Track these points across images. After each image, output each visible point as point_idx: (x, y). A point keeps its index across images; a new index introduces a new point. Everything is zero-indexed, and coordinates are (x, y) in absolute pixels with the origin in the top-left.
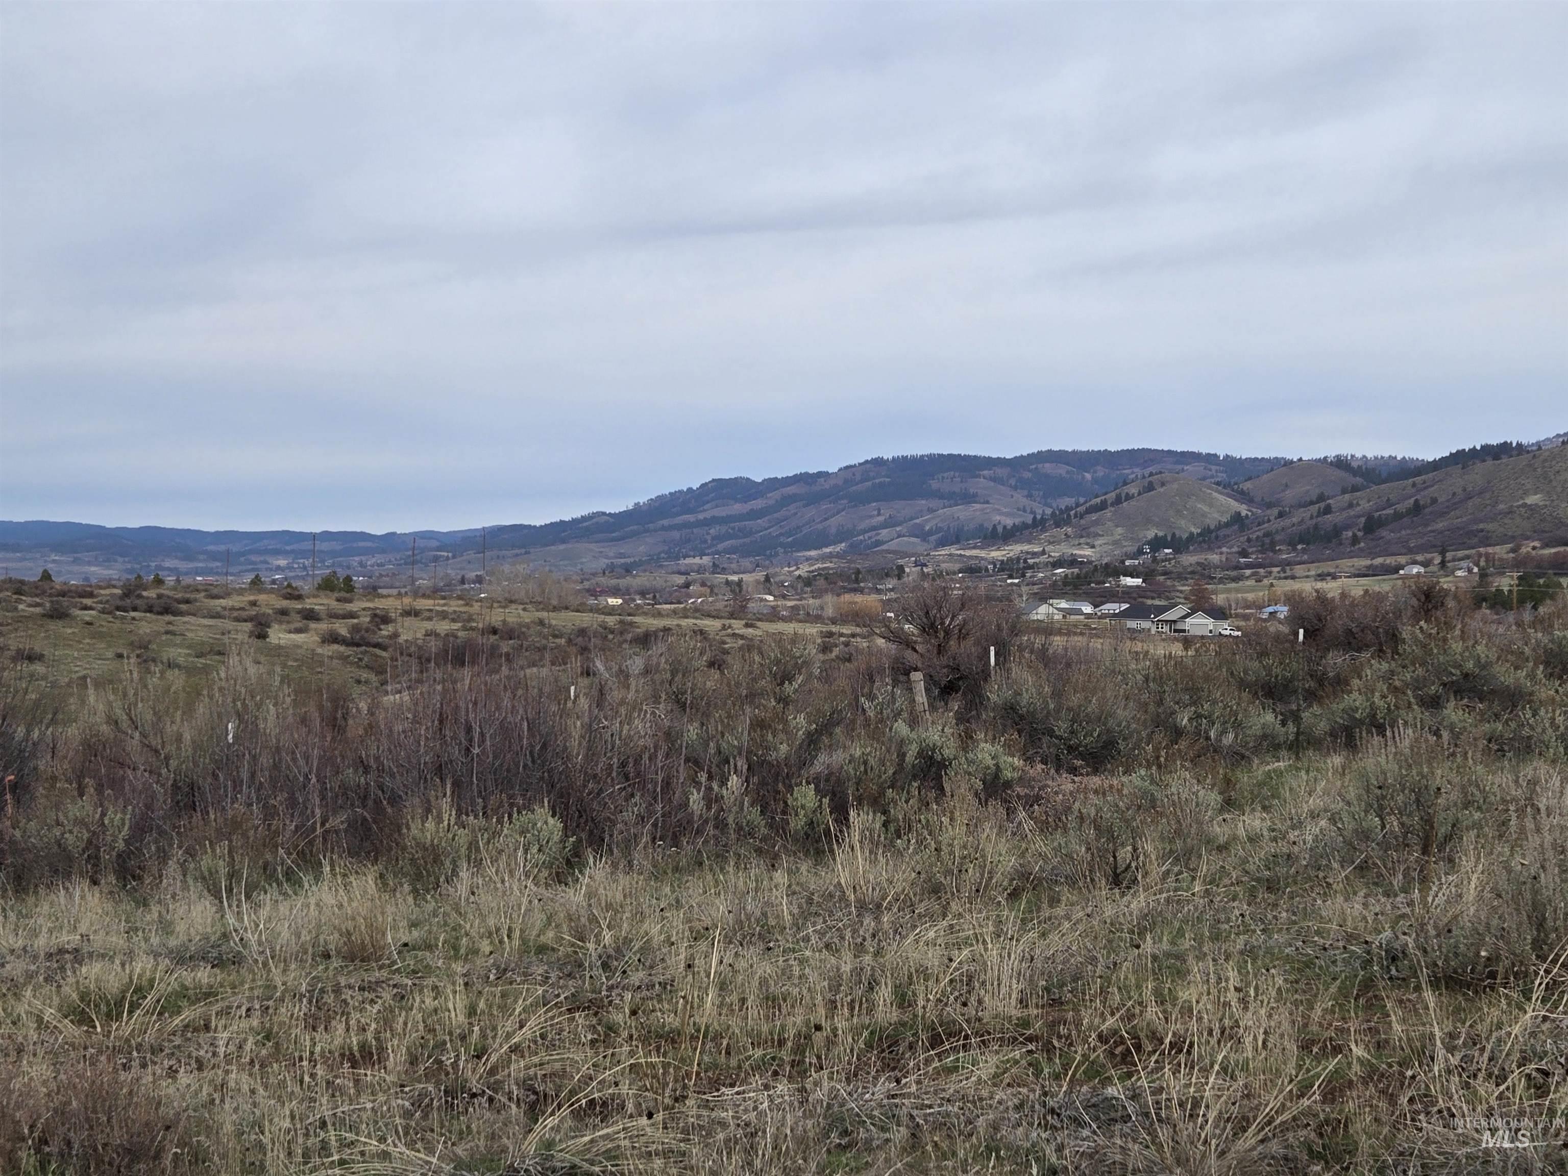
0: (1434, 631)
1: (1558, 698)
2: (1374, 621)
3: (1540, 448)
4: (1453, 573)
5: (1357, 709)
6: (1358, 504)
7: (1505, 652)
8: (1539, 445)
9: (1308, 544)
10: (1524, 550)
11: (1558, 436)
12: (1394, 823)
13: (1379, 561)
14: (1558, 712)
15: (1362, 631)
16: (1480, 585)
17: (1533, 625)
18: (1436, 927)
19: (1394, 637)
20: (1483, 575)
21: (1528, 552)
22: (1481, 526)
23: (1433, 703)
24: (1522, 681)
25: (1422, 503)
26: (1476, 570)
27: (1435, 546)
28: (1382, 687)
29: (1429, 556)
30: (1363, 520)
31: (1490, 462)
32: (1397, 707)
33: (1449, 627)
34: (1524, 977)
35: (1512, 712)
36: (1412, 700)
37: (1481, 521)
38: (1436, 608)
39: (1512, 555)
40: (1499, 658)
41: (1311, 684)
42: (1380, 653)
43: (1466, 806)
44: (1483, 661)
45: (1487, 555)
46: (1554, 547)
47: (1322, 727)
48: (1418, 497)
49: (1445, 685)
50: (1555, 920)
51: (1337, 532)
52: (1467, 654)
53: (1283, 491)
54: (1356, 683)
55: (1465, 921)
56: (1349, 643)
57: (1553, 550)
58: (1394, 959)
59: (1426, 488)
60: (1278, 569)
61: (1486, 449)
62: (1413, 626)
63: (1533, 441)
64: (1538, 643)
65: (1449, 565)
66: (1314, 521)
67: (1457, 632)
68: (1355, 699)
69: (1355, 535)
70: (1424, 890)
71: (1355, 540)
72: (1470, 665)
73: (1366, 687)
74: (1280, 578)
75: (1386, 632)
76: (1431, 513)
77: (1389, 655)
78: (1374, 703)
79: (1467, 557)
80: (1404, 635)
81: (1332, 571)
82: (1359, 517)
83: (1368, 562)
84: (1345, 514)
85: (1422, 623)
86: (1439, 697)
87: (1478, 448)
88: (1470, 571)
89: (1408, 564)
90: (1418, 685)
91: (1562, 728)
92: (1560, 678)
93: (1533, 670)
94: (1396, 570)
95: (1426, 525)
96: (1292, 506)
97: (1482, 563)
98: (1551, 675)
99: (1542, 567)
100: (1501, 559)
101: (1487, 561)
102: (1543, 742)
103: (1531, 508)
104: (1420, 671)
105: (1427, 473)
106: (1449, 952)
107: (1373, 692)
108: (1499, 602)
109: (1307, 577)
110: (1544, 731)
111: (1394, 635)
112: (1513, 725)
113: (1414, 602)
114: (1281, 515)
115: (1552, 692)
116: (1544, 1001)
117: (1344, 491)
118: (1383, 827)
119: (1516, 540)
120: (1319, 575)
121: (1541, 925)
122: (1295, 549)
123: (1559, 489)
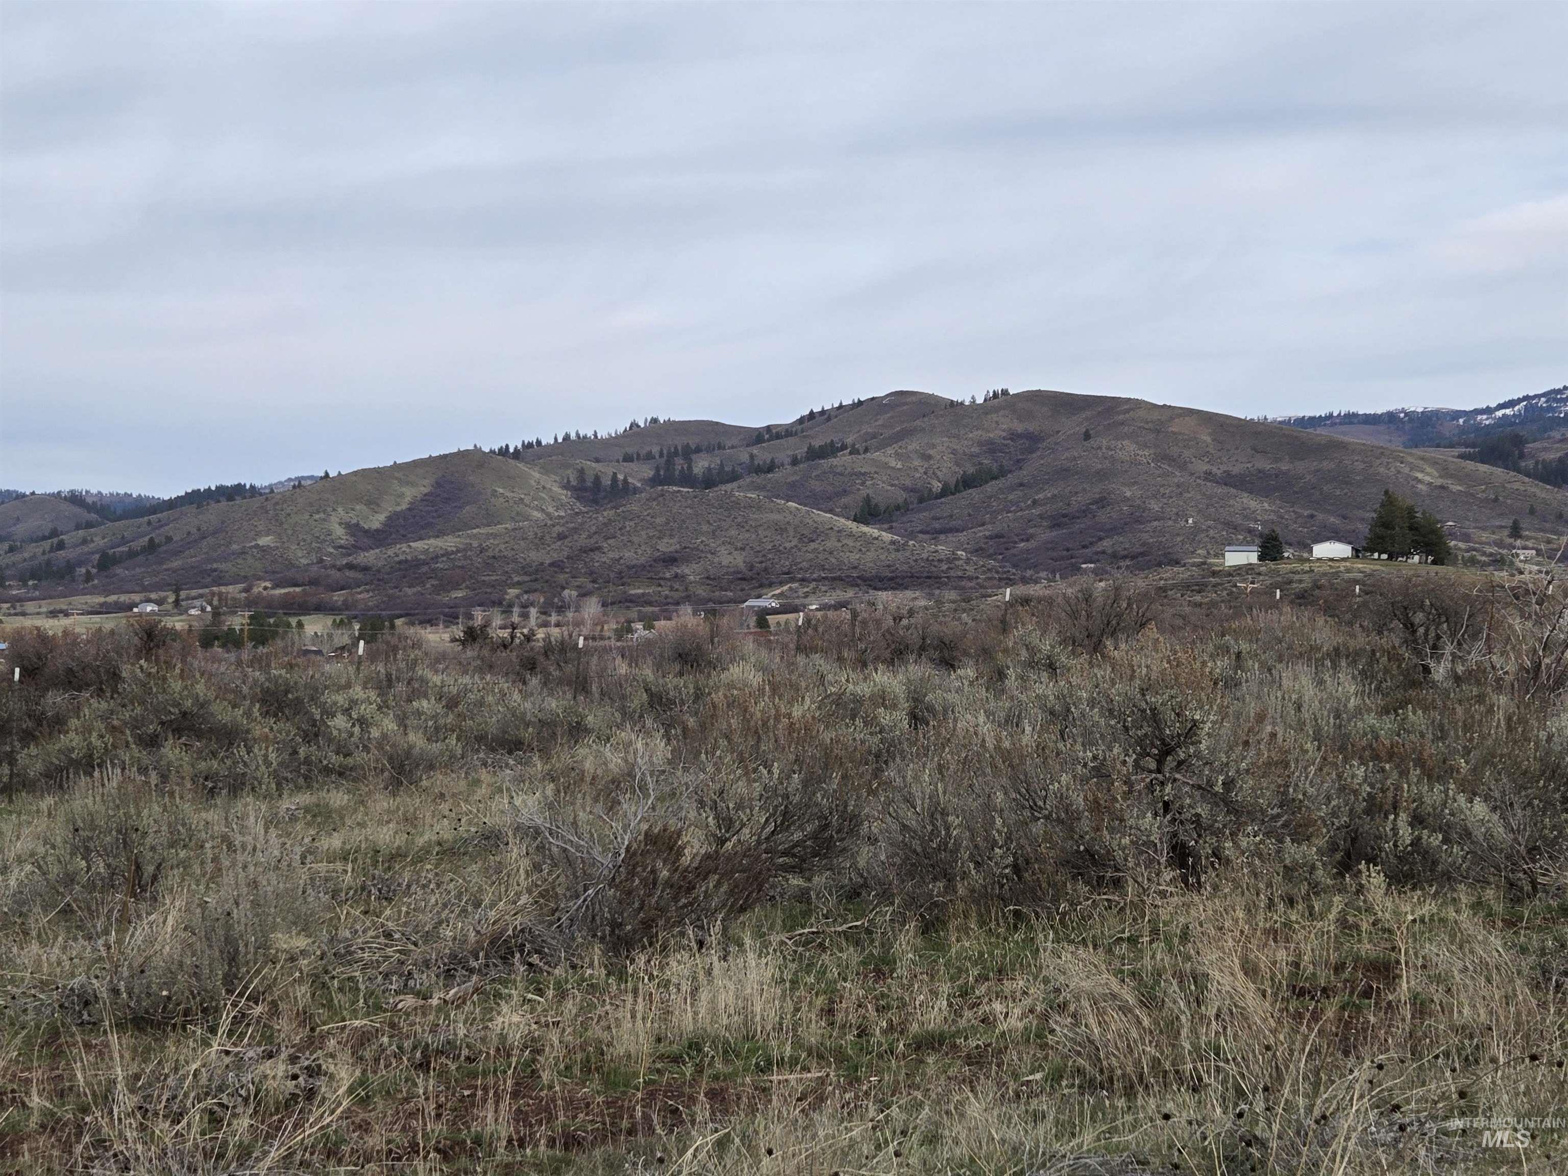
0: (154, 670)
1: (271, 736)
2: (96, 660)
3: (272, 491)
4: (186, 611)
5: (73, 749)
6: (92, 541)
7: (223, 691)
8: (271, 488)
9: (39, 580)
10: (255, 590)
11: (290, 480)
12: (100, 867)
13: (112, 598)
14: (271, 749)
15: (83, 670)
16: (213, 624)
17: (251, 664)
18: (130, 966)
19: (115, 676)
20: (216, 614)
21: (260, 593)
22: (215, 566)
23: (152, 742)
24: (239, 718)
25: (157, 541)
26: (209, 609)
27: (169, 585)
28: (100, 725)
29: (162, 594)
30: (97, 556)
31: (224, 503)
32: (115, 747)
33: (170, 666)
34: (210, 1012)
35: (227, 750)
36: (130, 739)
37: (215, 561)
38: (158, 646)
39: (244, 595)
40: (216, 698)
41: (28, 724)
42: (100, 693)
43: (172, 845)
44: (201, 700)
45: (220, 594)
46: (284, 587)
47: (35, 769)
48: (153, 535)
49: (162, 723)
50: (247, 953)
51: (70, 568)
52: (186, 693)
53: (15, 525)
54: (74, 723)
55: (158, 962)
56: (70, 682)
57: (283, 591)
58: (87, 1003)
59: (162, 526)
60: (8, 605)
61: (220, 489)
62: (133, 664)
63: (266, 483)
64: (255, 681)
65: (183, 603)
66: (46, 557)
67: (178, 671)
68: (71, 740)
69: (88, 572)
70: (121, 931)
71: (88, 577)
72: (189, 703)
73: (83, 726)
74: (10, 615)
75: (107, 672)
76: (166, 552)
77: (108, 695)
78: (91, 743)
79: (201, 596)
80: (124, 675)
81: (64, 607)
82: (93, 553)
83: (102, 599)
84: (79, 550)
85: (142, 662)
86: (157, 736)
87: (213, 488)
88: (203, 610)
89: (142, 602)
90: (136, 723)
91: (275, 764)
92: (276, 715)
93: (250, 709)
94: (130, 607)
95: (161, 563)
96: (23, 541)
97: (215, 602)
98: (267, 712)
99: (272, 606)
100: (234, 599)
101: (220, 600)
102: (256, 779)
103: (264, 550)
104: (139, 710)
105: (162, 512)
106: (141, 992)
107: (90, 733)
108: (232, 640)
109: (38, 614)
110: (257, 768)
111: (114, 674)
112: (228, 762)
113: (136, 640)
114: (11, 550)
115: (267, 730)
116: (230, 1034)
117: (78, 527)
118: (89, 868)
119: (248, 581)
120: (51, 612)
121: (233, 959)
122: (25, 585)
123: (290, 532)
